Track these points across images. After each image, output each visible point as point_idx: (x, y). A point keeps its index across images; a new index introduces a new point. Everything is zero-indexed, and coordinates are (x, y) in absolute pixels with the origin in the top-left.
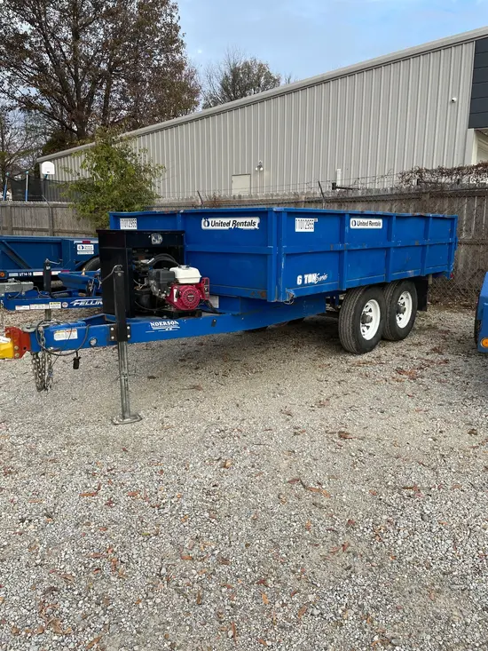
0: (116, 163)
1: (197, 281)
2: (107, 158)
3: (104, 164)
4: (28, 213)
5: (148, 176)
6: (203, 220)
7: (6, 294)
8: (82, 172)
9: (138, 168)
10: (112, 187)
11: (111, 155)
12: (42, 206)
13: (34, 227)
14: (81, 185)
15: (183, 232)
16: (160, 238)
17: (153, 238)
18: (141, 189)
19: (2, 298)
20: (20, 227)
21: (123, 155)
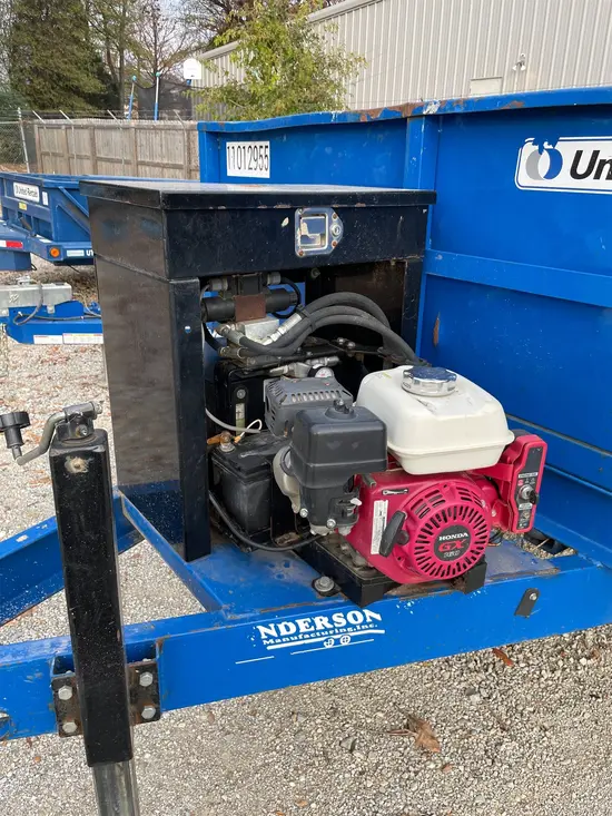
0: (285, 51)
1: (490, 460)
2: (270, 44)
3: (266, 53)
4: (156, 139)
5: (334, 75)
6: (529, 148)
7: (13, 311)
8: (231, 69)
9: (319, 61)
10: (277, 94)
11: (277, 36)
12: (174, 128)
13: (165, 161)
14: (229, 92)
15: (428, 198)
16: (335, 227)
17: (302, 229)
18: (322, 96)
19: (2, 319)
20: (147, 160)
21: (298, 39)
